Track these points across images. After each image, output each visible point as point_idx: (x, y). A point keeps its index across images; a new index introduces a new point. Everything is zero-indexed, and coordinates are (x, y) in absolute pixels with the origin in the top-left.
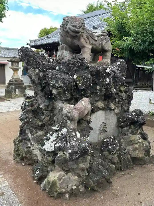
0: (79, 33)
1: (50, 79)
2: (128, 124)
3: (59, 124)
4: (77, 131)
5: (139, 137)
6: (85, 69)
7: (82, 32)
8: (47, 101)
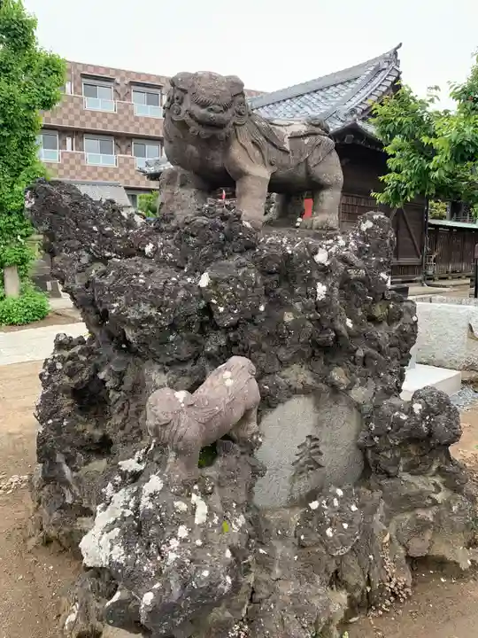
0: (221, 126)
1: (109, 290)
2: (397, 443)
3: (147, 449)
4: (196, 492)
5: (435, 484)
6: (241, 252)
7: (235, 124)
8: (117, 358)
